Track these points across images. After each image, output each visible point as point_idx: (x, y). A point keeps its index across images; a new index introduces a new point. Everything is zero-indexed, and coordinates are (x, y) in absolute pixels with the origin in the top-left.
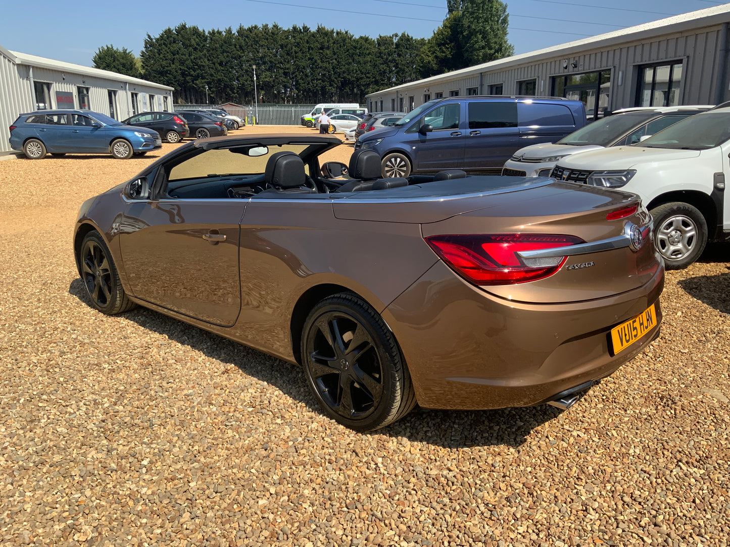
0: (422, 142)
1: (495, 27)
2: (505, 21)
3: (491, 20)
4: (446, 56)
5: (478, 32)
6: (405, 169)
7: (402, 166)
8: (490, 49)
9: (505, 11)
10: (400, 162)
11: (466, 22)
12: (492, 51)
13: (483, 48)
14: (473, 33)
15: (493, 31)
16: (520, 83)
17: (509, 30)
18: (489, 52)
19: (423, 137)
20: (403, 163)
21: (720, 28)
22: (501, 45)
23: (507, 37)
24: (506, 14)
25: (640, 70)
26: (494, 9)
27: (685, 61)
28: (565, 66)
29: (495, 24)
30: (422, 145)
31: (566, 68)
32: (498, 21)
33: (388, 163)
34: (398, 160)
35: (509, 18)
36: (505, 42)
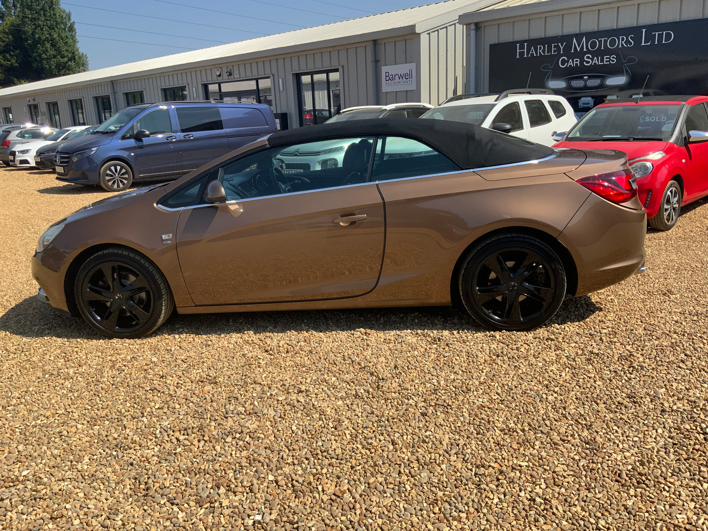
0: (140, 148)
1: (63, 35)
2: (71, 29)
3: (57, 27)
4: (12, 64)
5: (44, 40)
6: (126, 176)
7: (123, 174)
8: (63, 57)
9: (69, 19)
10: (121, 170)
11: (29, 29)
12: (66, 59)
13: (55, 57)
14: (39, 41)
15: (62, 39)
16: (165, 91)
17: (77, 38)
18: (62, 60)
19: (140, 144)
20: (124, 171)
21: (369, 43)
22: (73, 53)
23: (78, 45)
24: (72, 21)
25: (298, 77)
26: (58, 17)
27: (341, 70)
28: (218, 74)
29: (62, 32)
30: (139, 151)
31: (220, 76)
32: (65, 29)
33: (108, 172)
34: (119, 168)
35: (76, 26)
36: (77, 50)
